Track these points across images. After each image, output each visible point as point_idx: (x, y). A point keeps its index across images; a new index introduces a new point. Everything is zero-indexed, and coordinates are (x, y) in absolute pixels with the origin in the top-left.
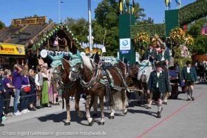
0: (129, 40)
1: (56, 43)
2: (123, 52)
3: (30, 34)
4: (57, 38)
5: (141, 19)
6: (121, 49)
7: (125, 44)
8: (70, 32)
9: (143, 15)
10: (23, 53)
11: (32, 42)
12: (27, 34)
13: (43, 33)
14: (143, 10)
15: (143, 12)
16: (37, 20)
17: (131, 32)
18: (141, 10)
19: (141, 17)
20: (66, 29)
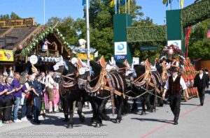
0: (125, 43)
1: (45, 47)
2: (119, 58)
3: (17, 38)
4: (46, 42)
5: (138, 19)
6: (116, 54)
7: (121, 48)
8: (61, 35)
9: (141, 14)
10: (12, 59)
11: (21, 46)
12: (13, 38)
13: (32, 37)
14: (140, 8)
15: (140, 11)
16: (24, 22)
17: (128, 35)
18: (138, 8)
19: (138, 16)
20: (56, 32)
